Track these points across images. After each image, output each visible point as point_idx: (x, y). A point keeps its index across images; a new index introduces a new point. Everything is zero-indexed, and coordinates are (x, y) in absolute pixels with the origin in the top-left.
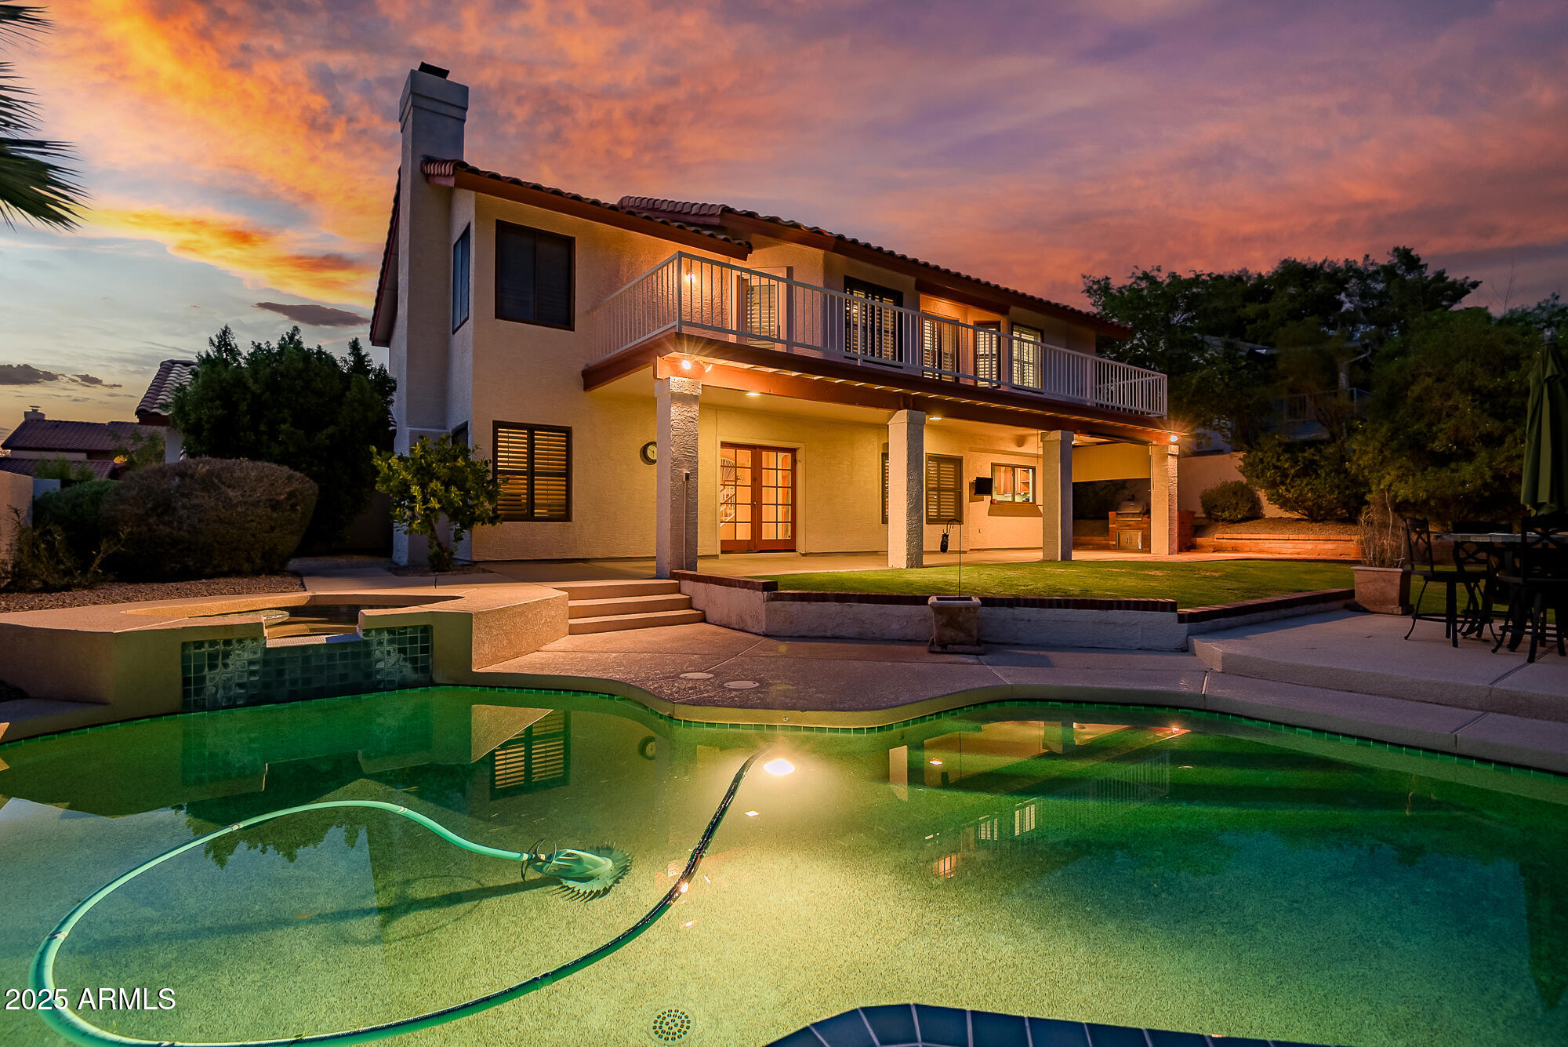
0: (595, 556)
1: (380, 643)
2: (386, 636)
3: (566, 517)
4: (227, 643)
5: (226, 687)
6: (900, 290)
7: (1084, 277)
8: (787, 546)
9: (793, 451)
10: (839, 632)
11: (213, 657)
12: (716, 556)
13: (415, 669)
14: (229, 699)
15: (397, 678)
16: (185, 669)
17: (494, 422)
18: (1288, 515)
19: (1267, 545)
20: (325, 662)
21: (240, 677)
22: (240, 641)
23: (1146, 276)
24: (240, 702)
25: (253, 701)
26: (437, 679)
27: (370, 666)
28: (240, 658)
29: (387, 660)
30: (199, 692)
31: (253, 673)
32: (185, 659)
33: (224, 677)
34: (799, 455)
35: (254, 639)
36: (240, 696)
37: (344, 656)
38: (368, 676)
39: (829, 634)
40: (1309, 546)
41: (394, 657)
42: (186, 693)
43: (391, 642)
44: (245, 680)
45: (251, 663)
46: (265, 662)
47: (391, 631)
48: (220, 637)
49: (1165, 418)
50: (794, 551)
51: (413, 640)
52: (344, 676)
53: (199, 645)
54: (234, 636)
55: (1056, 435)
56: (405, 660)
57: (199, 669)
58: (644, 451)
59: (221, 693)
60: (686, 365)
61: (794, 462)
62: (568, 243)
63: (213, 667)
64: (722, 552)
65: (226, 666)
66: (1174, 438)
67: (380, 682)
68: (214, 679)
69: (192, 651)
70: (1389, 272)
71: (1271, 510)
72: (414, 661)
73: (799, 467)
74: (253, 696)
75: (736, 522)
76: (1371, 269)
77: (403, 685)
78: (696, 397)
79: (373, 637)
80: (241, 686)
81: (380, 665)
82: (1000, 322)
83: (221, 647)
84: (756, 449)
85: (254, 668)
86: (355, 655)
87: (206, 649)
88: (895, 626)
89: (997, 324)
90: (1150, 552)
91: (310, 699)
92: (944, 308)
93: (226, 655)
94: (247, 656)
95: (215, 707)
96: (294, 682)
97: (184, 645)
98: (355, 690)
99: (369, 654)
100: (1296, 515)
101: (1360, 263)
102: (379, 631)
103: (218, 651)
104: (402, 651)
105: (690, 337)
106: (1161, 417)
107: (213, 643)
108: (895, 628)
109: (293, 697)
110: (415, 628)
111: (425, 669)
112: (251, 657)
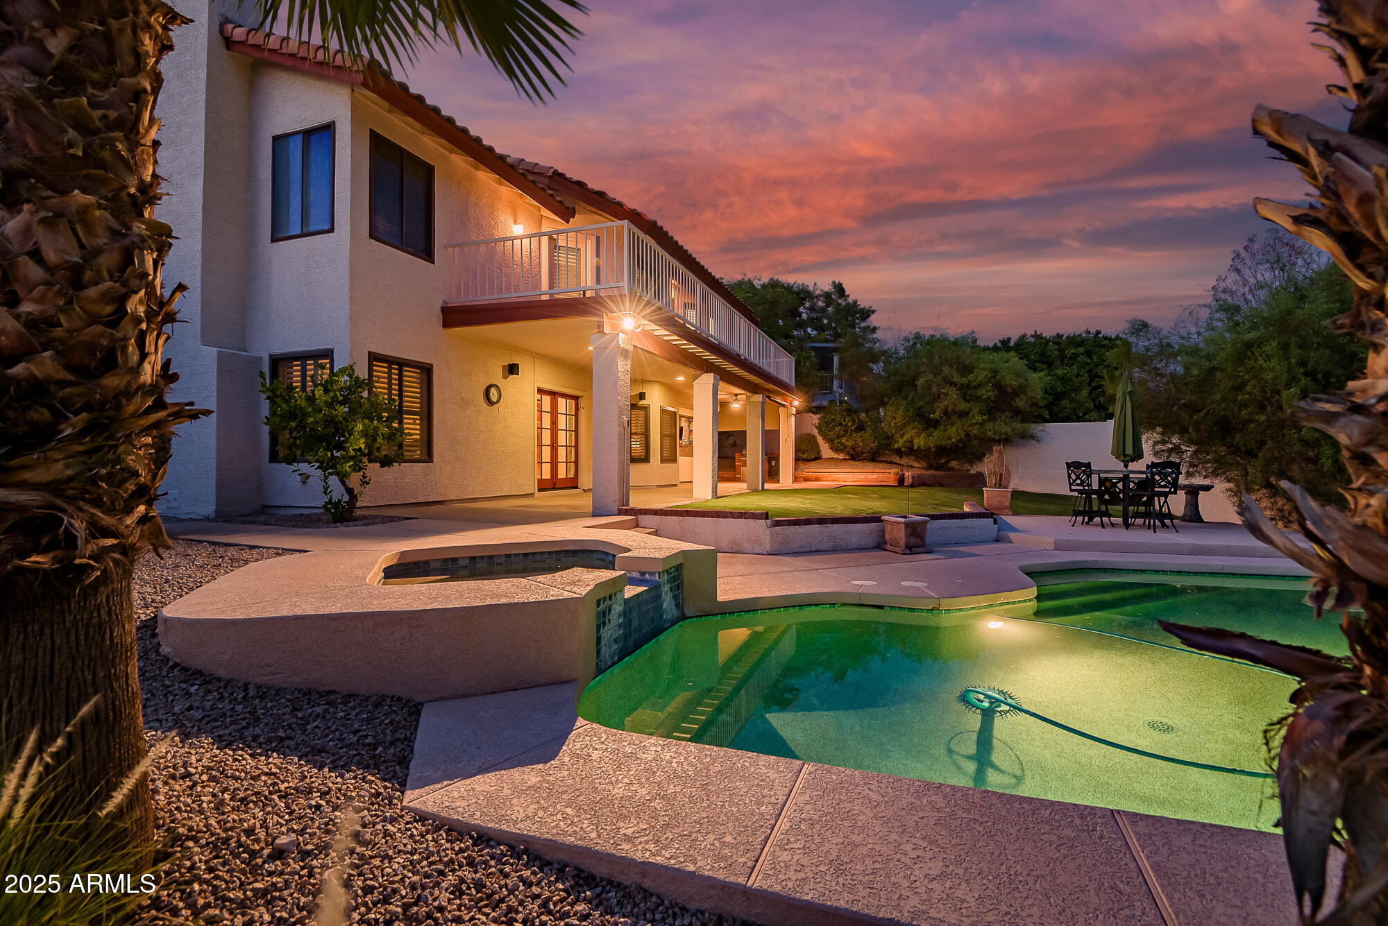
0: (451, 498)
2: (666, 577)
3: (428, 457)
8: (573, 484)
9: (576, 398)
10: (819, 547)
12: (532, 495)
17: (369, 353)
18: (836, 456)
19: (837, 476)
34: (582, 403)
39: (813, 549)
40: (862, 476)
43: (668, 582)
47: (667, 572)
48: (610, 593)
49: (793, 389)
50: (576, 487)
51: (674, 579)
54: (615, 589)
55: (759, 398)
58: (487, 391)
61: (577, 409)
64: (540, 490)
66: (796, 403)
70: (827, 296)
71: (826, 451)
73: (582, 413)
75: (542, 463)
76: (818, 292)
84: (554, 394)
88: (854, 539)
90: (778, 482)
100: (841, 456)
101: (811, 288)
102: (664, 572)
108: (855, 541)
110: (675, 567)
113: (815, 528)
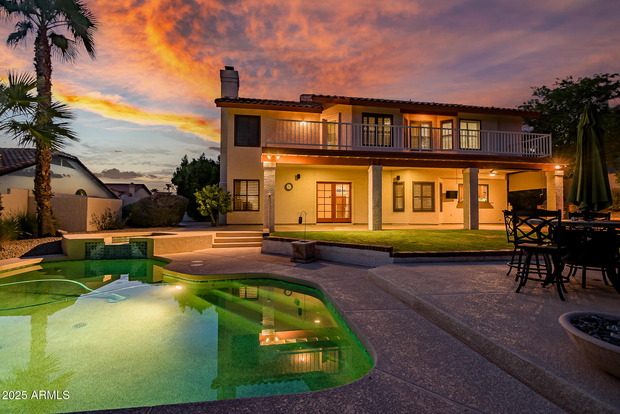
1: (134, 246)
2: (135, 244)
3: (258, 210)
4: (96, 243)
5: (96, 255)
6: (391, 114)
7: (532, 88)
8: (348, 221)
9: (350, 183)
11: (93, 246)
12: (315, 224)
13: (143, 254)
14: (96, 257)
15: (138, 256)
16: (86, 249)
17: (234, 179)
20: (119, 250)
21: (99, 252)
22: (99, 243)
23: (565, 82)
24: (99, 259)
25: (102, 259)
26: (148, 257)
27: (131, 252)
28: (99, 247)
29: (135, 250)
30: (89, 255)
31: (102, 251)
32: (86, 247)
33: (95, 252)
34: (353, 185)
35: (102, 243)
36: (99, 257)
37: (124, 249)
38: (130, 254)
41: (137, 250)
42: (86, 255)
43: (136, 246)
44: (100, 253)
45: (101, 249)
46: (105, 249)
47: (137, 243)
48: (94, 242)
49: (551, 157)
50: (351, 222)
51: (143, 246)
52: (124, 254)
53: (90, 243)
54: (97, 241)
55: (468, 170)
56: (140, 251)
57: (90, 249)
58: (286, 186)
59: (94, 256)
60: (269, 157)
61: (350, 187)
62: (258, 118)
63: (93, 249)
64: (317, 223)
65: (96, 249)
66: (559, 167)
67: (133, 256)
68: (93, 252)
69: (88, 245)
72: (143, 251)
73: (353, 189)
74: (102, 257)
75: (324, 211)
77: (139, 258)
78: (274, 168)
79: (132, 244)
80: (99, 254)
81: (133, 252)
82: (453, 120)
83: (95, 244)
84: (334, 184)
85: (102, 250)
86: (127, 249)
87: (91, 244)
89: (451, 121)
91: (115, 259)
92: (423, 118)
93: (96, 246)
94: (101, 247)
95: (93, 259)
96: (111, 255)
97: (86, 243)
98: (127, 258)
99: (130, 249)
102: (134, 242)
103: (94, 245)
104: (139, 248)
105: (270, 148)
106: (549, 157)
107: (93, 243)
109: (111, 258)
110: (143, 242)
111: (146, 254)
112: (102, 247)
113: (279, 243)
